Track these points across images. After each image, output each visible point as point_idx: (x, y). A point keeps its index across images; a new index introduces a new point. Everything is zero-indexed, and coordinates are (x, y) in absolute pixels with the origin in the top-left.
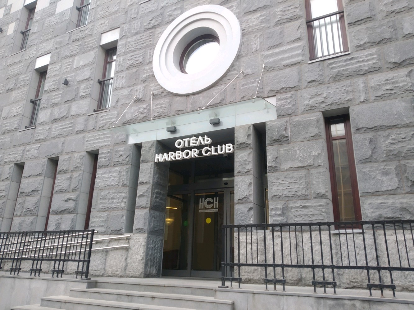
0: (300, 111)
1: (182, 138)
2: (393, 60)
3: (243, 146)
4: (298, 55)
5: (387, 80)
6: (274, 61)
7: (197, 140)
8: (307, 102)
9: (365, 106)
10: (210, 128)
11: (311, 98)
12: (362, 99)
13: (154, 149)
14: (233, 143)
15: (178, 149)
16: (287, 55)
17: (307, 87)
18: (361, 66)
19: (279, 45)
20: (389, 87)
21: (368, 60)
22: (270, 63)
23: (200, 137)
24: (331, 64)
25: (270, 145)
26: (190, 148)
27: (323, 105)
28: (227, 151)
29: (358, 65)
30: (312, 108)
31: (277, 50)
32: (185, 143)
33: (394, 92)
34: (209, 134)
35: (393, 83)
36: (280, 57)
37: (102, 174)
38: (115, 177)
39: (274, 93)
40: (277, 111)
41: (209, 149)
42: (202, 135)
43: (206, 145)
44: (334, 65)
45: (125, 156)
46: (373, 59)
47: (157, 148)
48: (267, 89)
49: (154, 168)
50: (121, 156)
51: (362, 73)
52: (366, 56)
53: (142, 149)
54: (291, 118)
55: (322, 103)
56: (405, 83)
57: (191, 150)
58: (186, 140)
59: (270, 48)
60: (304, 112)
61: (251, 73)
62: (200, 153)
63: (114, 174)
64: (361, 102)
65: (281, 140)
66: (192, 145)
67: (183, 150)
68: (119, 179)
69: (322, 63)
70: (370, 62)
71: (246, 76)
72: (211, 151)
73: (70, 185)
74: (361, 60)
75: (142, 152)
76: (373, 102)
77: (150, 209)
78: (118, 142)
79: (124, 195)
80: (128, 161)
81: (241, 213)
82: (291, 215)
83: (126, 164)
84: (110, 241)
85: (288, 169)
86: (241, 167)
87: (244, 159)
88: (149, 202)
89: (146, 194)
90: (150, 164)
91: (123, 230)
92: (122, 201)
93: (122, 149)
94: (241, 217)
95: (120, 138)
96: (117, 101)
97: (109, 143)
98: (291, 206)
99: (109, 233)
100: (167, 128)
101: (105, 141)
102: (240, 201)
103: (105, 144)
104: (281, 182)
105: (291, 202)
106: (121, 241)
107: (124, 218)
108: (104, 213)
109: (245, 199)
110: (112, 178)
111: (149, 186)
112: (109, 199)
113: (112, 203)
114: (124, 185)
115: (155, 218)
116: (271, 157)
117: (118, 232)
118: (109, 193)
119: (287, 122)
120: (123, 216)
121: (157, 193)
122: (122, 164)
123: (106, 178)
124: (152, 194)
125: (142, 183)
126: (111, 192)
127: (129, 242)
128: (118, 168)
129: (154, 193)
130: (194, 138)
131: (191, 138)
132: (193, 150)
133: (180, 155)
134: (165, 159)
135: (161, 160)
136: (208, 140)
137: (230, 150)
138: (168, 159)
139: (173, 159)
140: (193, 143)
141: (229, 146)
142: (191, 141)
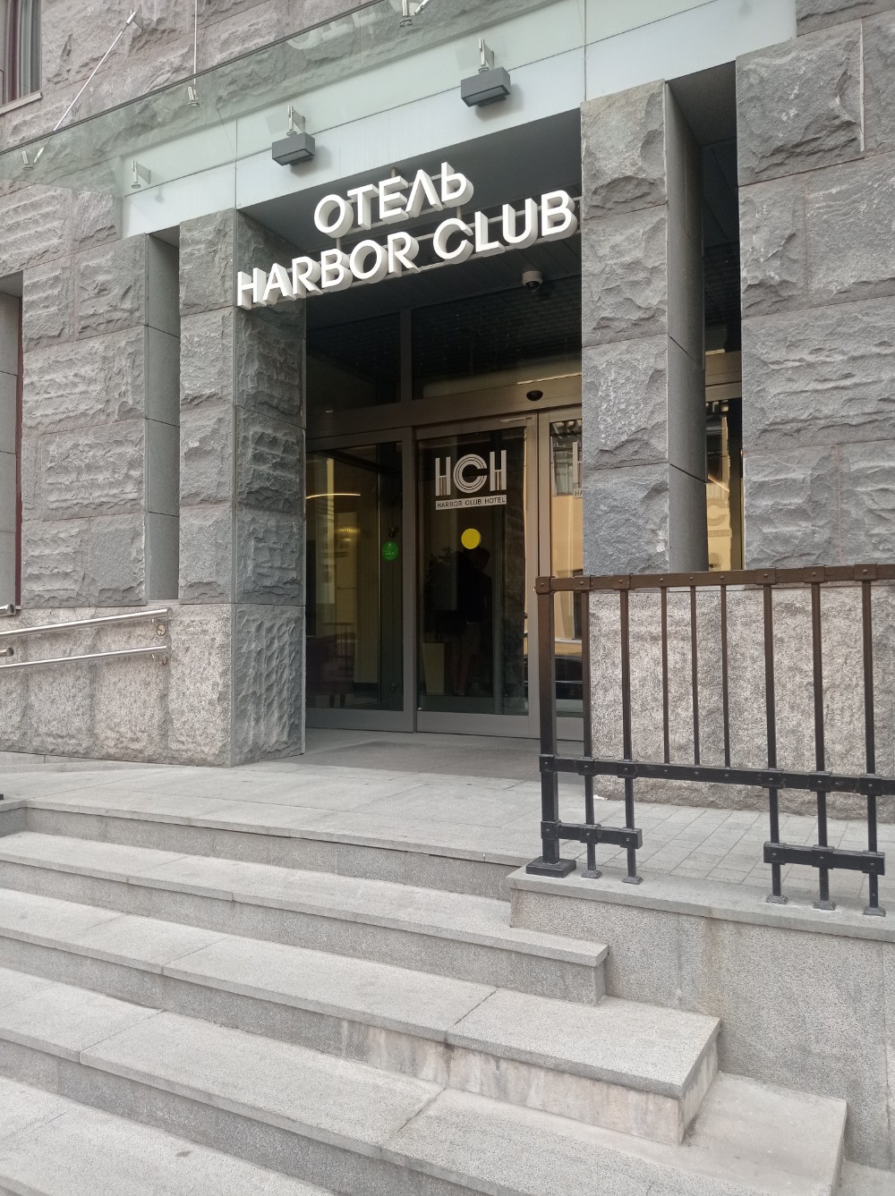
1: (341, 187)
7: (406, 192)
10: (463, 126)
13: (227, 248)
14: (574, 189)
15: (328, 242)
23: (421, 175)
26: (380, 235)
28: (547, 232)
32: (353, 209)
34: (460, 157)
37: (42, 371)
38: (91, 381)
41: (463, 227)
42: (430, 163)
43: (449, 212)
45: (117, 291)
47: (242, 246)
49: (237, 332)
50: (102, 290)
53: (183, 252)
57: (383, 241)
58: (358, 193)
62: (426, 254)
63: (87, 370)
65: (816, 146)
66: (385, 215)
68: (107, 390)
72: (472, 239)
77: (234, 507)
78: (85, 230)
79: (130, 450)
80: (131, 312)
81: (613, 509)
82: (855, 513)
83: (126, 326)
84: (101, 629)
85: (846, 295)
86: (611, 300)
87: (627, 259)
88: (228, 478)
89: (213, 444)
90: (216, 317)
91: (143, 591)
92: (127, 476)
93: (103, 261)
94: (616, 527)
95: (93, 214)
96: (67, 52)
97: (55, 241)
98: (855, 467)
99: (93, 601)
100: (275, 146)
101: (39, 236)
102: (606, 458)
103: (40, 246)
104: (811, 358)
105: (858, 449)
106: (139, 631)
107: (142, 542)
108: (68, 525)
109: (631, 448)
110: (81, 388)
111: (224, 411)
112: (79, 471)
113: (93, 485)
114: (127, 413)
115: (258, 540)
116: (764, 233)
117: (125, 596)
118: (76, 446)
119: (851, 46)
120: (136, 535)
121: (260, 439)
122: (111, 325)
123: (60, 386)
124: (239, 443)
125: (196, 401)
126: (83, 441)
127: (167, 635)
128: (96, 345)
129: (246, 438)
130: (397, 180)
131: (382, 184)
132: (391, 238)
133: (337, 265)
134: (276, 292)
135: (262, 297)
136: (455, 187)
137: (558, 223)
138: (290, 291)
139: (311, 287)
140: (391, 206)
141: (556, 204)
142: (384, 198)
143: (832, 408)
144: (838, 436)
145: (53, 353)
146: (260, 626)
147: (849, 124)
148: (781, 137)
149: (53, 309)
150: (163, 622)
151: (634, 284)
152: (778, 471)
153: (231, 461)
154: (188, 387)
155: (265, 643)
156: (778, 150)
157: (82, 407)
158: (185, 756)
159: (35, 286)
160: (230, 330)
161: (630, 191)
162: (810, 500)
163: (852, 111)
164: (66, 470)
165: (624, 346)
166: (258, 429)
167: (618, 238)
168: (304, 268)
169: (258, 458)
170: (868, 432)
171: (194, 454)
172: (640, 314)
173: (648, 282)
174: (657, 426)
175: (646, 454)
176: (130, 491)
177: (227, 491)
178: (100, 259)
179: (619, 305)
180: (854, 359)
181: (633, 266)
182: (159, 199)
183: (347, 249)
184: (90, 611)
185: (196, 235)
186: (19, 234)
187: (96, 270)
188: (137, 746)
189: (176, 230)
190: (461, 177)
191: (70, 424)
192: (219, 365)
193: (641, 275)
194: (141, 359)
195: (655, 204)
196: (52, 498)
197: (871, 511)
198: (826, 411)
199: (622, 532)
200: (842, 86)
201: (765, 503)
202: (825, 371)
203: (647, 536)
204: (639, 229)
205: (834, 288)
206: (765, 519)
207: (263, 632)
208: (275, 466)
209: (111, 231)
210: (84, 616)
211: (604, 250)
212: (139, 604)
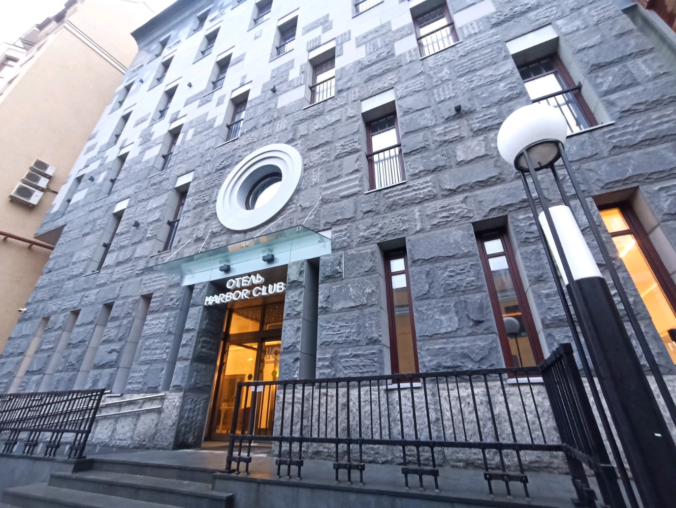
0: (355, 244)
1: (234, 278)
2: (448, 187)
3: (295, 285)
4: (355, 186)
5: (443, 207)
6: (332, 193)
7: (249, 280)
8: (362, 234)
9: (421, 235)
10: (264, 266)
11: (366, 230)
12: (418, 229)
13: (205, 290)
14: (285, 282)
15: (229, 290)
16: (345, 186)
17: (363, 218)
18: (416, 194)
19: (338, 177)
20: (444, 214)
21: (424, 188)
22: (327, 195)
23: (252, 276)
24: (387, 193)
25: (323, 282)
27: (379, 237)
28: (278, 291)
29: (414, 193)
30: (367, 240)
31: (335, 182)
32: (236, 283)
33: (450, 219)
34: (262, 273)
35: (449, 210)
36: (338, 189)
37: (151, 320)
38: (163, 324)
39: (329, 226)
40: (332, 244)
41: (260, 288)
42: (255, 273)
44: (390, 195)
45: (175, 300)
46: (428, 186)
47: (209, 290)
48: (323, 221)
49: (203, 312)
50: (172, 299)
51: (417, 201)
52: (422, 184)
53: (194, 291)
54: (346, 251)
55: (378, 234)
56: (461, 210)
57: (241, 291)
58: (238, 279)
59: (329, 181)
60: (358, 245)
61: (309, 206)
63: (163, 321)
64: (417, 232)
65: (334, 276)
66: (243, 285)
67: (233, 291)
68: (166, 326)
69: (378, 193)
70: (426, 190)
71: (303, 209)
72: (261, 291)
73: (117, 334)
74: (416, 188)
75: (194, 295)
76: (429, 231)
77: (191, 362)
78: (172, 284)
79: (168, 344)
80: (178, 305)
81: (286, 365)
82: (340, 367)
83: (175, 309)
84: (145, 400)
85: (340, 311)
86: (290, 309)
87: (294, 299)
88: (191, 353)
89: (190, 343)
90: (198, 308)
91: (160, 388)
92: (165, 351)
93: (174, 292)
94: (286, 370)
95: (174, 280)
96: (179, 241)
97: (164, 286)
98: (341, 354)
99: (145, 391)
100: (221, 267)
101: (160, 284)
102: (286, 350)
103: (160, 287)
104: (332, 326)
105: (341, 349)
106: (155, 401)
107: (164, 372)
108: (144, 366)
109: (292, 348)
110: (160, 325)
111: (195, 334)
112: (152, 349)
113: (155, 354)
114: (170, 333)
115: (198, 372)
116: (323, 295)
117: (154, 390)
118: (154, 342)
119: (341, 256)
120: (163, 369)
121: (204, 342)
122: (172, 309)
123: (154, 325)
124: (197, 343)
125: (188, 330)
126: (156, 341)
127: (163, 403)
128: (167, 314)
129: (199, 341)
130: (247, 277)
131: (244, 278)
132: (243, 290)
133: (230, 296)
134: (214, 302)
135: (210, 303)
136: (259, 279)
137: (281, 289)
138: (218, 302)
139: (223, 301)
140: (244, 283)
141: (281, 285)
142: (243, 281)
143: (336, 338)
144: (337, 346)
145: (156, 315)
146: (192, 400)
147: (340, 273)
148: (327, 274)
149: (158, 304)
150: (162, 399)
151: (295, 305)
152: (324, 355)
153: (193, 348)
154: (187, 327)
155: (193, 406)
156: (326, 277)
157: (159, 331)
158: (159, 446)
159: (155, 297)
160: (201, 311)
161: (296, 284)
162: (330, 363)
163: (342, 269)
164: (149, 349)
165: (292, 321)
166: (204, 339)
167: (293, 294)
168: (222, 296)
169: (202, 347)
170: (344, 345)
171: (184, 345)
172: (295, 313)
173: (298, 305)
174: (298, 342)
175: (295, 350)
176: (165, 356)
177: (191, 357)
178: (173, 291)
179: (291, 310)
180: (340, 326)
181: (295, 301)
182: (193, 277)
183: (233, 293)
184: (143, 394)
185: (198, 287)
186: (155, 283)
187: (172, 294)
188: (144, 443)
189: (194, 285)
190: (261, 278)
191: (154, 336)
192: (196, 321)
193: (297, 304)
194: (177, 318)
195: (302, 287)
196: (143, 358)
197: (344, 366)
198: (335, 339)
199: (287, 371)
200: (340, 264)
201: (321, 363)
202: (335, 329)
203: (293, 373)
204: (297, 292)
205: (337, 309)
206: (320, 368)
207: (193, 402)
208: (208, 350)
209: (178, 284)
210: (141, 396)
211: (290, 297)
212: (158, 392)
